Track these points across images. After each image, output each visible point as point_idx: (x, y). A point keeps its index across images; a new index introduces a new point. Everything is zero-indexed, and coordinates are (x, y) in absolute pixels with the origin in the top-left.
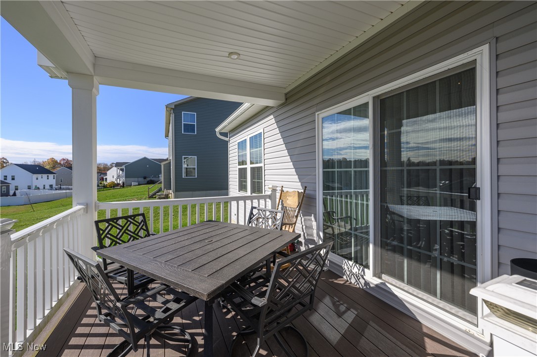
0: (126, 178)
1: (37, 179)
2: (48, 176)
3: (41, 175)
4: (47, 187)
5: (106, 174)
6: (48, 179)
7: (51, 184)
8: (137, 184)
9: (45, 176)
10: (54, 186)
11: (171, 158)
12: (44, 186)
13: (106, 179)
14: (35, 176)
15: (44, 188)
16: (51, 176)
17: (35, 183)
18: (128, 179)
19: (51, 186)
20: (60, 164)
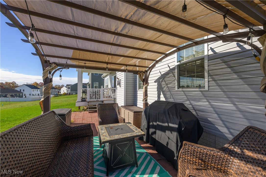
0: (71, 91)
1: (33, 91)
2: (37, 90)
3: (35, 89)
4: (37, 95)
5: (60, 90)
6: (37, 91)
7: (38, 93)
8: (75, 93)
9: (36, 90)
10: (40, 94)
11: (90, 83)
12: (36, 94)
13: (60, 92)
14: (32, 90)
15: (36, 95)
16: (39, 90)
17: (33, 93)
18: (72, 91)
19: (38, 94)
20: (39, 85)
